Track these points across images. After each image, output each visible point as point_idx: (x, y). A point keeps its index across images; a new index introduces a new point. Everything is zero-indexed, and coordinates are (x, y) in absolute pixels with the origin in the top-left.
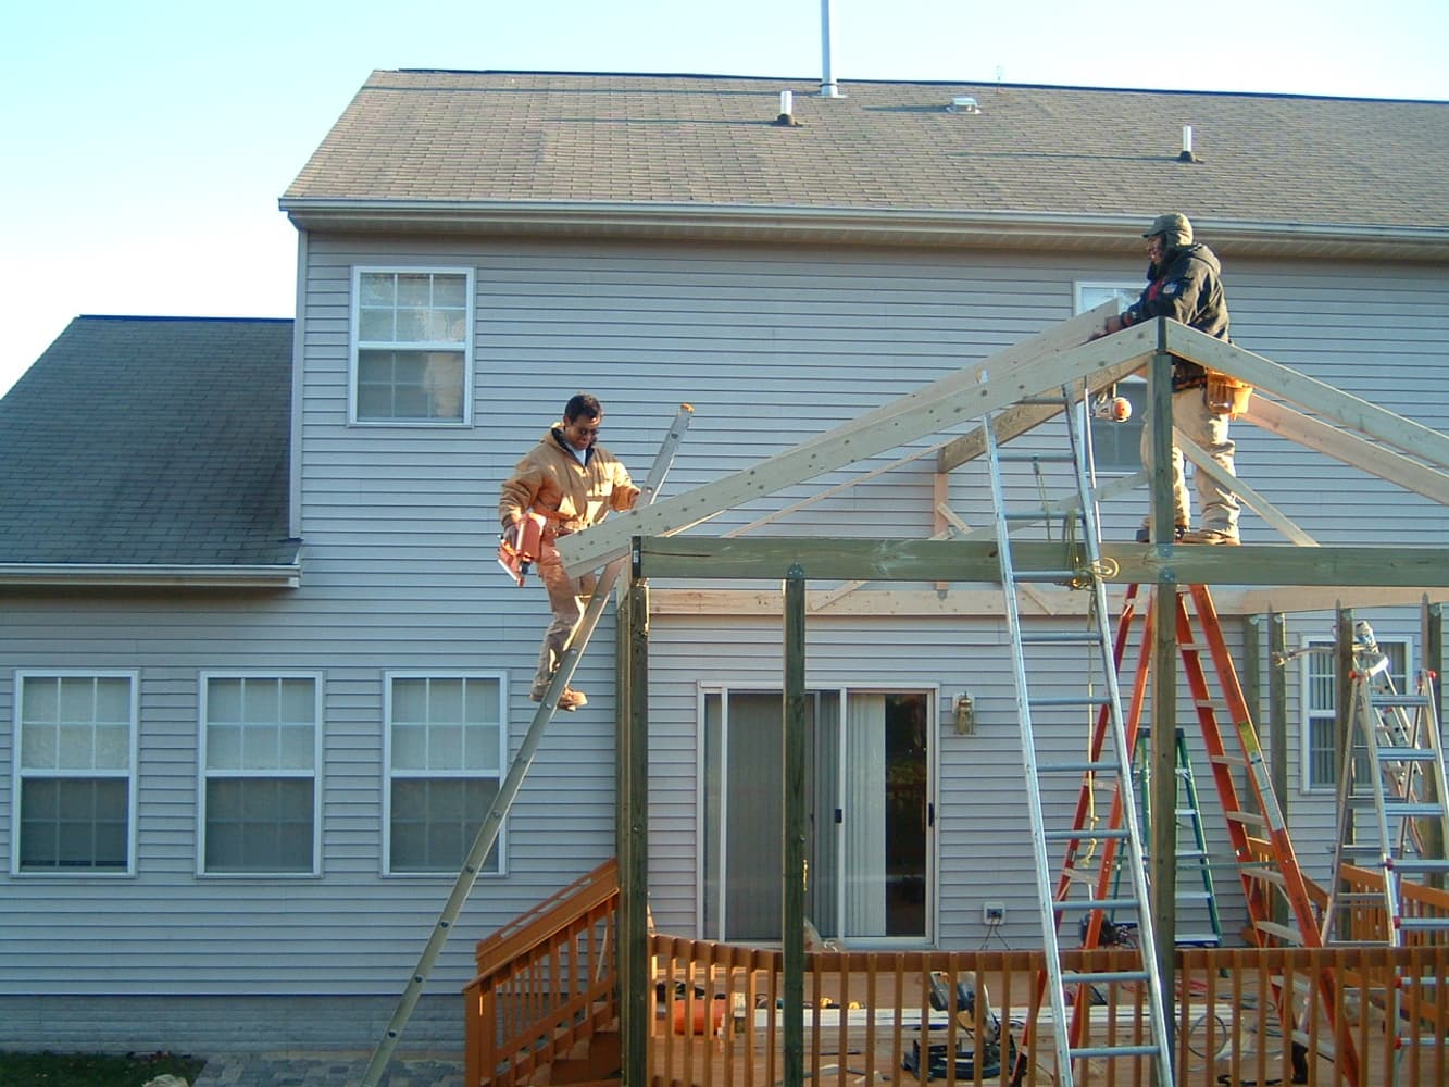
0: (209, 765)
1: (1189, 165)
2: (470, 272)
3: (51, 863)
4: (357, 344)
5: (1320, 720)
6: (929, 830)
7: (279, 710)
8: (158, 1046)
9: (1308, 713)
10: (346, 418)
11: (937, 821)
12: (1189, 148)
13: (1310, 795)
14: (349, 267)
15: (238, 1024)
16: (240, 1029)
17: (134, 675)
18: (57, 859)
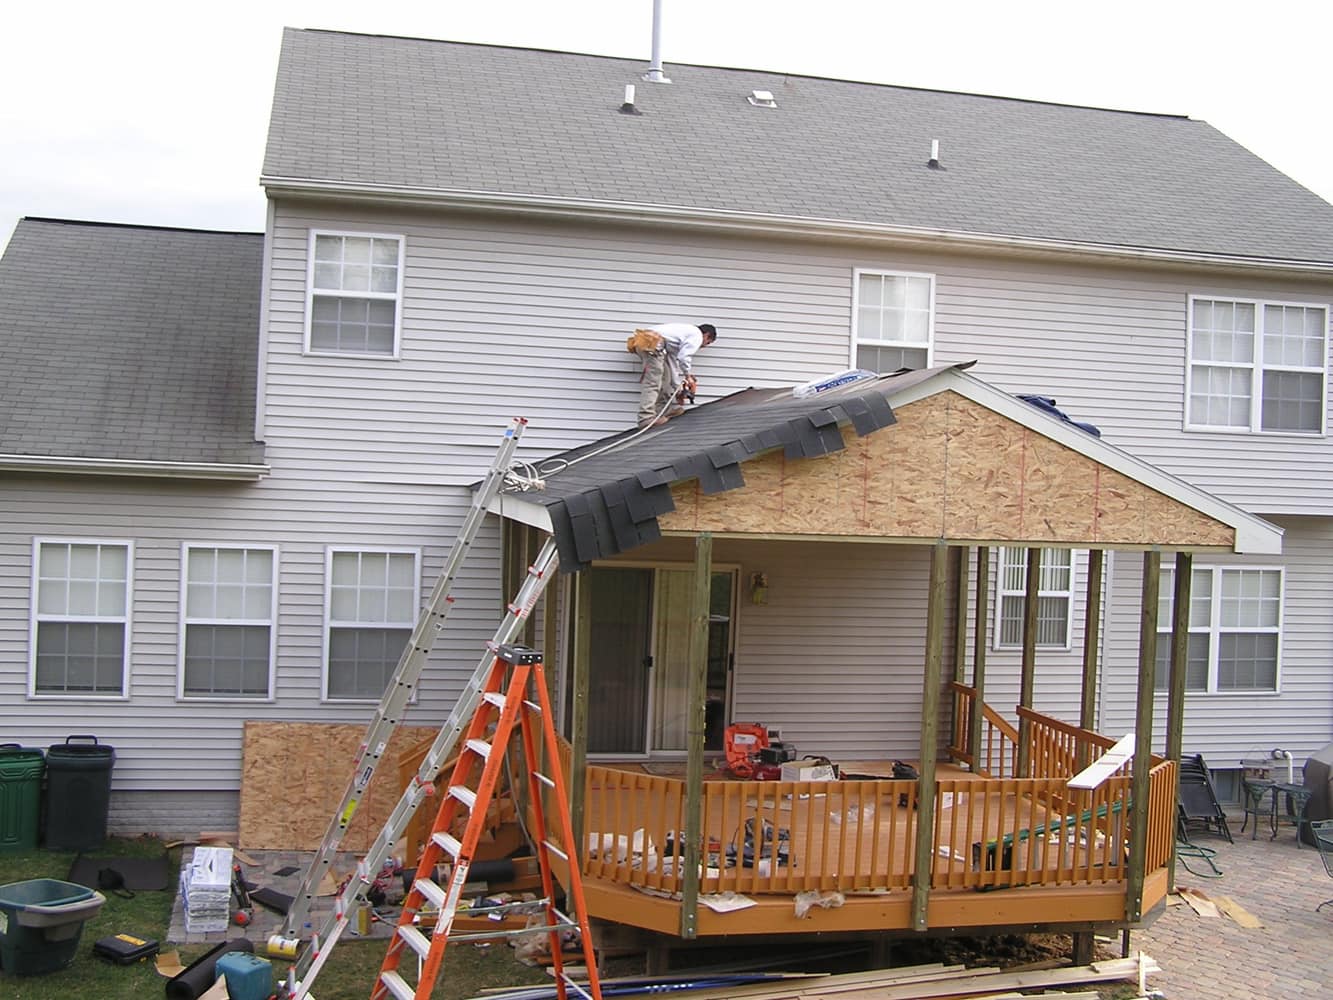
0: (189, 615)
1: (937, 171)
2: (402, 238)
3: (61, 688)
4: (312, 291)
5: (1009, 597)
6: (729, 673)
7: (245, 574)
8: (143, 829)
9: (1002, 592)
10: (302, 349)
11: (736, 667)
12: (935, 157)
13: (999, 651)
14: (307, 229)
15: (206, 812)
16: (209, 816)
17: (130, 543)
18: (65, 685)
